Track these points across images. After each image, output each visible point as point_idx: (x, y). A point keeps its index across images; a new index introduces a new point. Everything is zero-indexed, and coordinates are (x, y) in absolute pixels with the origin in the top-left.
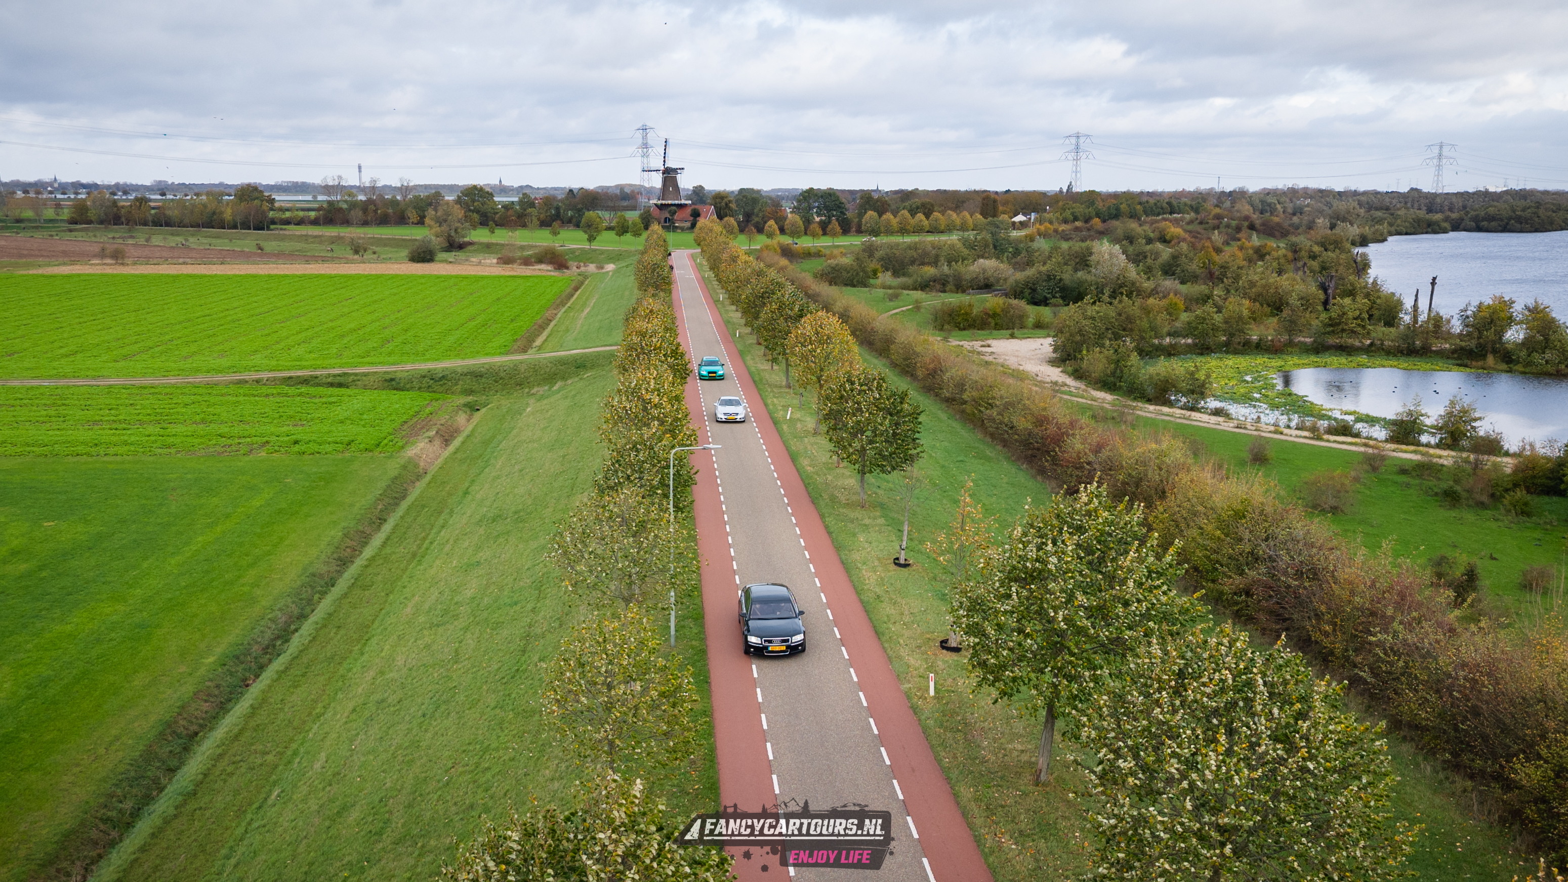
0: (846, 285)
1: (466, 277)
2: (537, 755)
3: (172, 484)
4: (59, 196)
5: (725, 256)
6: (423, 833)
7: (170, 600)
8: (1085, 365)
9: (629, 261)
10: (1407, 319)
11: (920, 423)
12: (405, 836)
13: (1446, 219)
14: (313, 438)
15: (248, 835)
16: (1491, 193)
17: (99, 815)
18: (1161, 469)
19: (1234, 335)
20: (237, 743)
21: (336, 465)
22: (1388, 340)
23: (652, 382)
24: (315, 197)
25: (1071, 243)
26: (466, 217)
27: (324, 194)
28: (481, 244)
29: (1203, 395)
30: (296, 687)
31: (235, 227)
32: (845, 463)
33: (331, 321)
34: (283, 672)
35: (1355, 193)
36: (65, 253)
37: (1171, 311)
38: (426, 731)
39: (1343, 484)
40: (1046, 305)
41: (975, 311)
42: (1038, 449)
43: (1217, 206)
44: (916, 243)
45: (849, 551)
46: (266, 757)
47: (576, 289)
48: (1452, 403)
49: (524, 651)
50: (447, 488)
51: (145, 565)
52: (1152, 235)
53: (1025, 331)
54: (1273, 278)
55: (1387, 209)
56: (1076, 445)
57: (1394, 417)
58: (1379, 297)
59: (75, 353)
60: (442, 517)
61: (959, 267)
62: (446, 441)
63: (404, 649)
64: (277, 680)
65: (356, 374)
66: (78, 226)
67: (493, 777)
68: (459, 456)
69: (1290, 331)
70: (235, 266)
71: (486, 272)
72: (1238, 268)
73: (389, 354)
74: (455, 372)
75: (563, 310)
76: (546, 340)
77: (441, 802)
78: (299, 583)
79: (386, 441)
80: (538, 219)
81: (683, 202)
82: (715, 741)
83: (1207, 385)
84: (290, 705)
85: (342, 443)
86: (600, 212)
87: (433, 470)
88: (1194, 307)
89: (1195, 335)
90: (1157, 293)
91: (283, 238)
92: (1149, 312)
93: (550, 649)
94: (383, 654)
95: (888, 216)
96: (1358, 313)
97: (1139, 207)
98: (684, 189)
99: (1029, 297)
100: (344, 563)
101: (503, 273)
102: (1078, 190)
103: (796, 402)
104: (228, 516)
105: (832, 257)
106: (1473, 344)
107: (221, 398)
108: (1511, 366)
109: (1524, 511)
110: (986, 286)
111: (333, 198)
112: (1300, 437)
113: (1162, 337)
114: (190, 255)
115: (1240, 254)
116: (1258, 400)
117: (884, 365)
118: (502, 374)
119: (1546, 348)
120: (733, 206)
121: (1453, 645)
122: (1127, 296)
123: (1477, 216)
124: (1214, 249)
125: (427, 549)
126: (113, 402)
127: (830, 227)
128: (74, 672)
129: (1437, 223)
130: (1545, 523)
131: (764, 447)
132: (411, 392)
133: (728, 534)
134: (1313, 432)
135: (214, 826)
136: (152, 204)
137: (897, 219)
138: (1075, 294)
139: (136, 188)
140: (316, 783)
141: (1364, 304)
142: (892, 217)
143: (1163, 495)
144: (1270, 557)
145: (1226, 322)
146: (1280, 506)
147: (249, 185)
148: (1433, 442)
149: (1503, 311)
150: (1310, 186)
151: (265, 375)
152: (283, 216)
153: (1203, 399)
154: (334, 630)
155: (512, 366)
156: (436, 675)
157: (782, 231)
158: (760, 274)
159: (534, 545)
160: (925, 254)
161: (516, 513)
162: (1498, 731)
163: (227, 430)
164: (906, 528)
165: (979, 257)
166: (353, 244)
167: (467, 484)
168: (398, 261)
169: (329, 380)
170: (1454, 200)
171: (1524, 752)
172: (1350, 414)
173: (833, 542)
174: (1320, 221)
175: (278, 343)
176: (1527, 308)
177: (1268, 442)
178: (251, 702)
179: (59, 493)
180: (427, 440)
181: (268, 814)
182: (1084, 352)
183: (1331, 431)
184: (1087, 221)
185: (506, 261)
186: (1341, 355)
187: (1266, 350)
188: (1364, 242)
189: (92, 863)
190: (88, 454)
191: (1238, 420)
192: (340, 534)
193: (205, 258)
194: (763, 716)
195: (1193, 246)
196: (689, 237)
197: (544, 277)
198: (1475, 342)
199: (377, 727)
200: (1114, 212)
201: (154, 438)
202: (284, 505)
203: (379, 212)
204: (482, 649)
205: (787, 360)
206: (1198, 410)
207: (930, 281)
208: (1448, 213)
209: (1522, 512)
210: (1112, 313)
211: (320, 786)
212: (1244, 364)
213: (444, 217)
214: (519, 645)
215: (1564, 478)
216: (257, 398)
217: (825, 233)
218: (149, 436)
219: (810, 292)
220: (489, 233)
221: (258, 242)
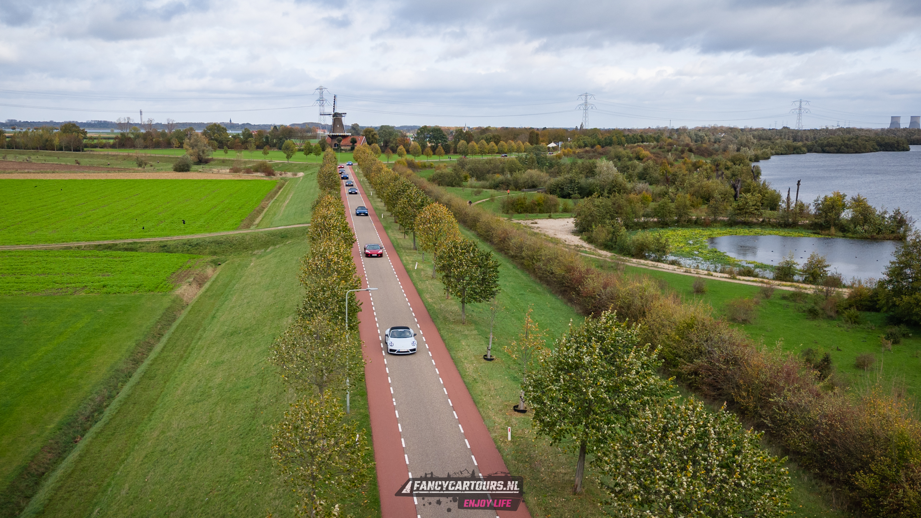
0: (448, 185)
1: (211, 181)
2: (264, 483)
3: (24, 314)
5: (374, 168)
7: (24, 388)
8: (594, 234)
9: (312, 171)
10: (784, 205)
11: (498, 272)
13: (804, 145)
14: (115, 283)
16: (830, 130)
18: (642, 298)
19: (682, 216)
20: (70, 479)
22: (773, 218)
23: (333, 248)
24: (112, 131)
25: (582, 160)
26: (209, 143)
27: (118, 129)
28: (219, 160)
29: (664, 253)
30: (108, 442)
31: (61, 149)
32: (451, 297)
33: (125, 209)
34: (99, 433)
35: (751, 130)
37: (644, 201)
38: (193, 469)
39: (749, 306)
40: (570, 198)
41: (528, 202)
42: (568, 287)
43: (670, 138)
44: (490, 160)
45: (456, 351)
46: (90, 488)
47: (280, 188)
48: (812, 257)
49: (254, 418)
50: (202, 315)
51: (8, 366)
52: (631, 155)
53: (558, 214)
54: (705, 182)
55: (770, 139)
56: (592, 284)
57: (778, 265)
58: (767, 193)
60: (200, 332)
61: (517, 174)
62: (200, 284)
63: (177, 417)
64: (95, 438)
65: (142, 243)
67: (237, 497)
68: (208, 294)
69: (715, 213)
70: (61, 174)
71: (222, 177)
72: (683, 175)
73: (163, 230)
74: (205, 241)
75: (272, 201)
76: (261, 220)
78: (108, 376)
79: (161, 285)
80: (255, 145)
81: (346, 134)
82: (377, 472)
83: (667, 247)
84: (105, 454)
85: (134, 287)
86: (293, 140)
87: (192, 303)
88: (658, 199)
89: (659, 216)
90: (635, 190)
91: (92, 156)
92: (631, 202)
93: (270, 416)
94: (163, 420)
95: (473, 143)
96: (755, 202)
97: (623, 138)
98: (346, 126)
99: (559, 193)
100: (137, 362)
101: (233, 178)
102: (587, 128)
103: (420, 258)
104: (61, 334)
105: (439, 168)
106: (822, 221)
107: (55, 259)
108: (845, 233)
109: (855, 321)
110: (534, 187)
111: (125, 131)
112: (723, 277)
113: (639, 218)
114: (32, 167)
115: (684, 167)
116: (696, 255)
117: (473, 235)
118: (235, 242)
119: (865, 223)
120: (377, 137)
121: (819, 404)
122: (618, 192)
123: (822, 143)
124: (669, 164)
127: (438, 150)
129: (799, 148)
130: (868, 328)
131: (401, 287)
132: (177, 254)
134: (730, 274)
136: (7, 135)
137: (479, 145)
138: (588, 191)
140: (122, 503)
141: (758, 197)
142: (475, 144)
143: (644, 314)
144: (708, 351)
145: (677, 209)
146: (713, 321)
147: (69, 123)
148: (801, 280)
149: (839, 201)
150: (724, 125)
151: (83, 244)
152: (93, 143)
153: (664, 255)
154: (132, 406)
155: (240, 237)
156: (198, 433)
157: (408, 152)
158: (396, 179)
159: (258, 350)
160: (496, 167)
161: (246, 329)
162: (847, 455)
163: (59, 279)
164: (491, 336)
165: (529, 168)
166: (138, 160)
167: (214, 312)
168: (166, 171)
169: (125, 246)
170: (808, 134)
171: (862, 468)
172: (752, 263)
173: (446, 346)
174: (731, 147)
175: (91, 223)
176: (853, 199)
177: (704, 281)
178: (79, 453)
180: (188, 284)
182: (594, 227)
183: (741, 274)
184: (593, 146)
185: (235, 170)
186: (745, 227)
187: (701, 225)
188: (757, 159)
191: (686, 267)
192: (134, 344)
193: (42, 169)
194: (406, 456)
195: (656, 162)
196: (351, 155)
197: (259, 180)
198: (823, 219)
199: (161, 467)
200: (609, 141)
201: (12, 284)
202: (97, 327)
203: (154, 140)
204: (227, 417)
205: (414, 233)
206: (662, 261)
207: (500, 183)
208: (807, 142)
209: (855, 322)
210: (609, 202)
211: (125, 506)
212: (688, 233)
213: (195, 143)
214: (250, 414)
215: (878, 302)
216: (78, 258)
217: (434, 154)
218: (8, 283)
219: (426, 190)
220: (224, 153)
221: (76, 159)
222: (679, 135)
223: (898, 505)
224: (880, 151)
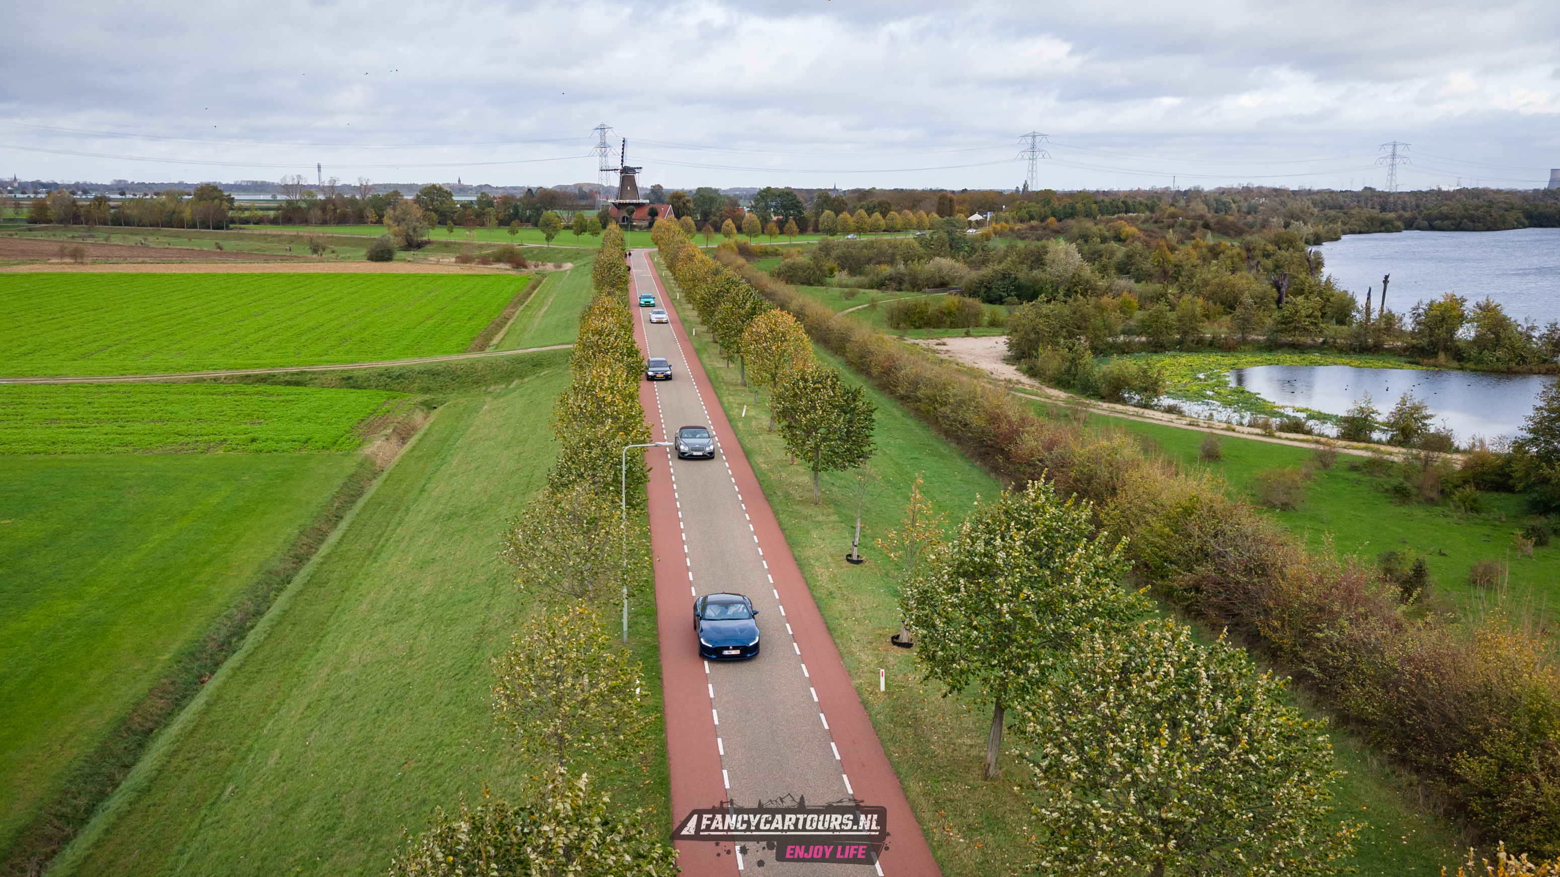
0: (803, 283)
1: (425, 276)
2: (489, 750)
3: (129, 482)
4: (19, 196)
5: (681, 255)
6: (375, 828)
7: (126, 597)
8: (1039, 363)
9: (586, 260)
10: (1360, 317)
11: (873, 421)
12: (358, 832)
13: (1400, 218)
14: (270, 436)
15: (202, 831)
16: (1444, 192)
17: (53, 811)
18: (1111, 466)
19: (1188, 332)
20: (192, 740)
21: (293, 463)
22: (1341, 338)
23: (607, 379)
24: (274, 196)
25: (1026, 242)
26: (424, 216)
27: (283, 193)
28: (439, 243)
29: (1156, 393)
30: (251, 684)
31: (194, 226)
32: (798, 461)
33: (290, 319)
34: (239, 668)
35: (1309, 192)
36: (24, 253)
37: (1125, 309)
38: (379, 727)
39: (1293, 481)
40: (1002, 303)
41: (930, 310)
42: (992, 447)
43: (1172, 205)
44: (872, 242)
45: (803, 547)
46: (221, 753)
47: (534, 288)
48: (1404, 400)
49: (478, 648)
50: (404, 486)
51: (102, 562)
52: (1107, 234)
53: (981, 329)
54: (1227, 277)
55: (1341, 208)
56: (1029, 442)
58: (1333, 296)
59: (32, 352)
60: (399, 514)
61: (916, 266)
62: (403, 439)
63: (358, 646)
64: (232, 677)
65: (313, 373)
66: (38, 226)
67: (445, 772)
68: (415, 453)
69: (1243, 329)
70: (194, 265)
71: (443, 270)
72: (1193, 266)
73: (347, 353)
74: (412, 371)
75: (521, 308)
76: (503, 339)
77: (394, 798)
78: (255, 580)
79: (343, 439)
80: (497, 219)
81: (641, 201)
82: (669, 737)
83: (1160, 383)
84: (246, 701)
85: (299, 441)
86: (558, 212)
87: (389, 468)
88: (1148, 305)
89: (1149, 333)
90: (1111, 291)
91: (242, 238)
92: (1103, 310)
93: (504, 646)
94: (338, 651)
95: (845, 215)
96: (1311, 311)
97: (1094, 206)
98: (642, 189)
99: (985, 296)
100: (300, 560)
101: (461, 272)
102: (1034, 189)
103: (751, 400)
104: (184, 514)
105: (789, 256)
106: (1424, 342)
107: (179, 397)
108: (1462, 363)
110: (942, 285)
111: (293, 198)
112: (1253, 434)
113: (1116, 336)
114: (149, 254)
115: (1194, 253)
116: (1210, 398)
117: (840, 363)
118: (459, 373)
119: (1497, 345)
120: (691, 205)
122: (1082, 294)
123: (1430, 215)
124: (1169, 248)
125: (383, 546)
126: (71, 400)
127: (787, 225)
128: (30, 668)
129: (1390, 222)
130: (1494, 519)
132: (369, 392)
133: (682, 531)
134: (1265, 429)
135: (168, 822)
136: (112, 204)
137: (854, 219)
138: (1031, 292)
139: (96, 187)
140: (270, 779)
141: (1316, 302)
142: (849, 216)
143: (1113, 492)
144: (1219, 553)
145: (1180, 320)
146: (1229, 503)
147: (208, 185)
148: (1384, 439)
149: (1454, 309)
150: (1265, 185)
151: (222, 374)
152: (243, 216)
153: (1156, 396)
154: (290, 627)
155: (468, 364)
156: (390, 671)
157: (740, 230)
158: (716, 272)
159: (489, 542)
160: (882, 253)
161: (471, 510)
162: (1443, 726)
163: (184, 428)
164: (859, 524)
165: (935, 255)
166: (312, 243)
167: (423, 482)
168: (356, 260)
169: (287, 378)
170: (1407, 199)
171: (1468, 747)
173: (786, 539)
174: (1275, 220)
175: (236, 341)
176: (1478, 306)
177: (1221, 440)
178: (206, 699)
179: (16, 491)
180: (384, 438)
181: (222, 810)
182: (1040, 350)
183: (1282, 428)
184: (1043, 220)
185: (464, 260)
186: (1294, 353)
187: (1219, 348)
188: (1318, 241)
189: (47, 859)
190: (45, 452)
191: (1191, 417)
192: (297, 531)
193: (163, 257)
194: (717, 712)
195: (1147, 245)
196: (647, 236)
197: (502, 275)
198: (1426, 340)
199: (331, 723)
200: (1070, 211)
201: (112, 436)
202: (241, 503)
203: (338, 211)
204: (436, 646)
205: (742, 357)
206: (1151, 407)
207: (886, 279)
208: (1401, 212)
209: (1471, 509)
210: (1067, 311)
211: (273, 782)
212: (1198, 362)
213: (403, 216)
214: (473, 642)
215: (1513, 475)
216: (214, 397)
217: (782, 232)
218: (106, 434)
219: (767, 290)
220: (447, 233)
221: (218, 241)
222: (1188, 202)
223: (1529, 808)
224: (1530, 226)
